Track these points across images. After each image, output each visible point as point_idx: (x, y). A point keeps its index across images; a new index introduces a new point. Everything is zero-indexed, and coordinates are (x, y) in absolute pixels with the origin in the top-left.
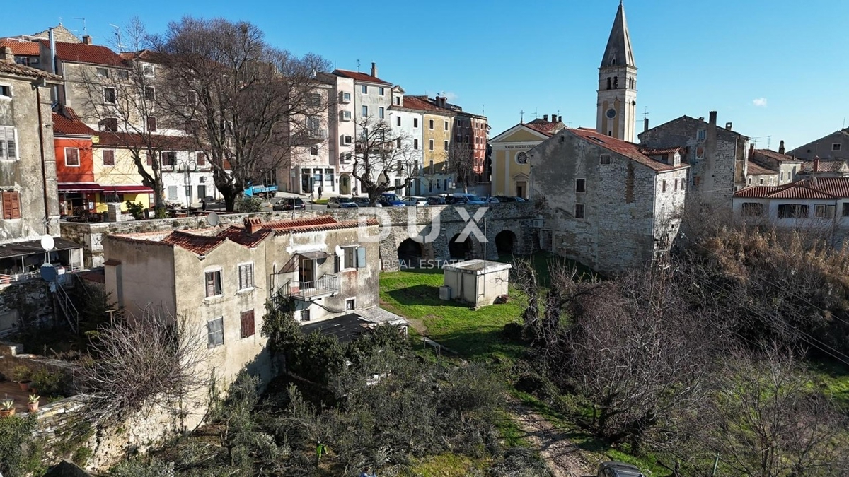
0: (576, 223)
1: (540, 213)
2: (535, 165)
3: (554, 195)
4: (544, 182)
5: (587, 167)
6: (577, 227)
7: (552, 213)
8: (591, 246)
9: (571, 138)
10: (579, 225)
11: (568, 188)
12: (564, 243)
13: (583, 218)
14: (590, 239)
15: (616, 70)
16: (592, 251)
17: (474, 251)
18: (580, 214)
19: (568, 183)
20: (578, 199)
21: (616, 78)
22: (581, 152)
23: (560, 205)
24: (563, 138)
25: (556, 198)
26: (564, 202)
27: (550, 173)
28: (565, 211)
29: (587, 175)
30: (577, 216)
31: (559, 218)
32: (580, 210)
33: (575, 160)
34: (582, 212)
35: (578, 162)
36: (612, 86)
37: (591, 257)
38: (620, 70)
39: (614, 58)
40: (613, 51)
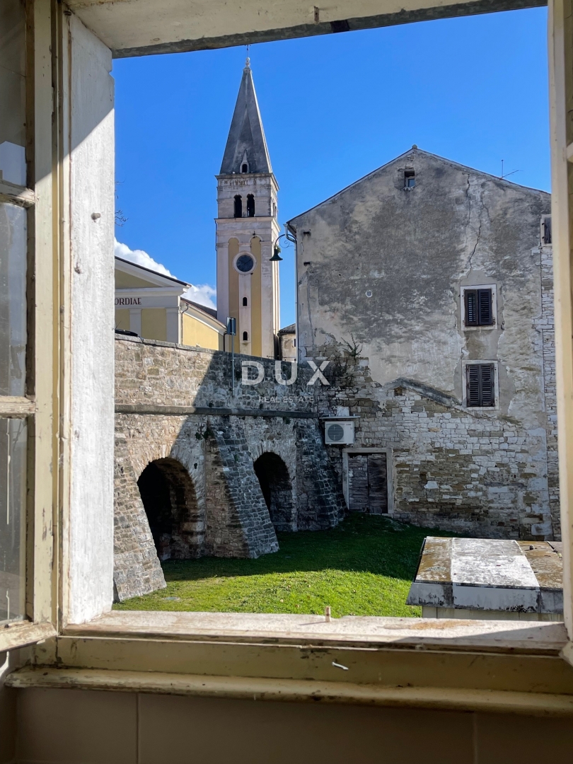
0: (467, 423)
1: (338, 402)
2: (320, 259)
3: (388, 342)
4: (349, 307)
5: (498, 252)
6: (472, 433)
7: (382, 397)
8: (522, 486)
9: (440, 172)
10: (480, 428)
11: (436, 316)
12: (432, 485)
13: (492, 405)
14: (521, 465)
15: (251, 183)
16: (529, 500)
17: (199, 527)
18: (481, 393)
19: (435, 301)
20: (473, 346)
21: (251, 198)
22: (474, 213)
23: (410, 372)
24: (409, 174)
25: (396, 348)
26: (422, 361)
27: (370, 280)
28: (431, 389)
29: (498, 277)
30: (474, 400)
31: (406, 410)
32: (481, 380)
33: (456, 237)
34: (489, 386)
35: (468, 242)
36: (244, 211)
37: (526, 521)
38: (258, 182)
39: (245, 161)
40: (240, 148)
